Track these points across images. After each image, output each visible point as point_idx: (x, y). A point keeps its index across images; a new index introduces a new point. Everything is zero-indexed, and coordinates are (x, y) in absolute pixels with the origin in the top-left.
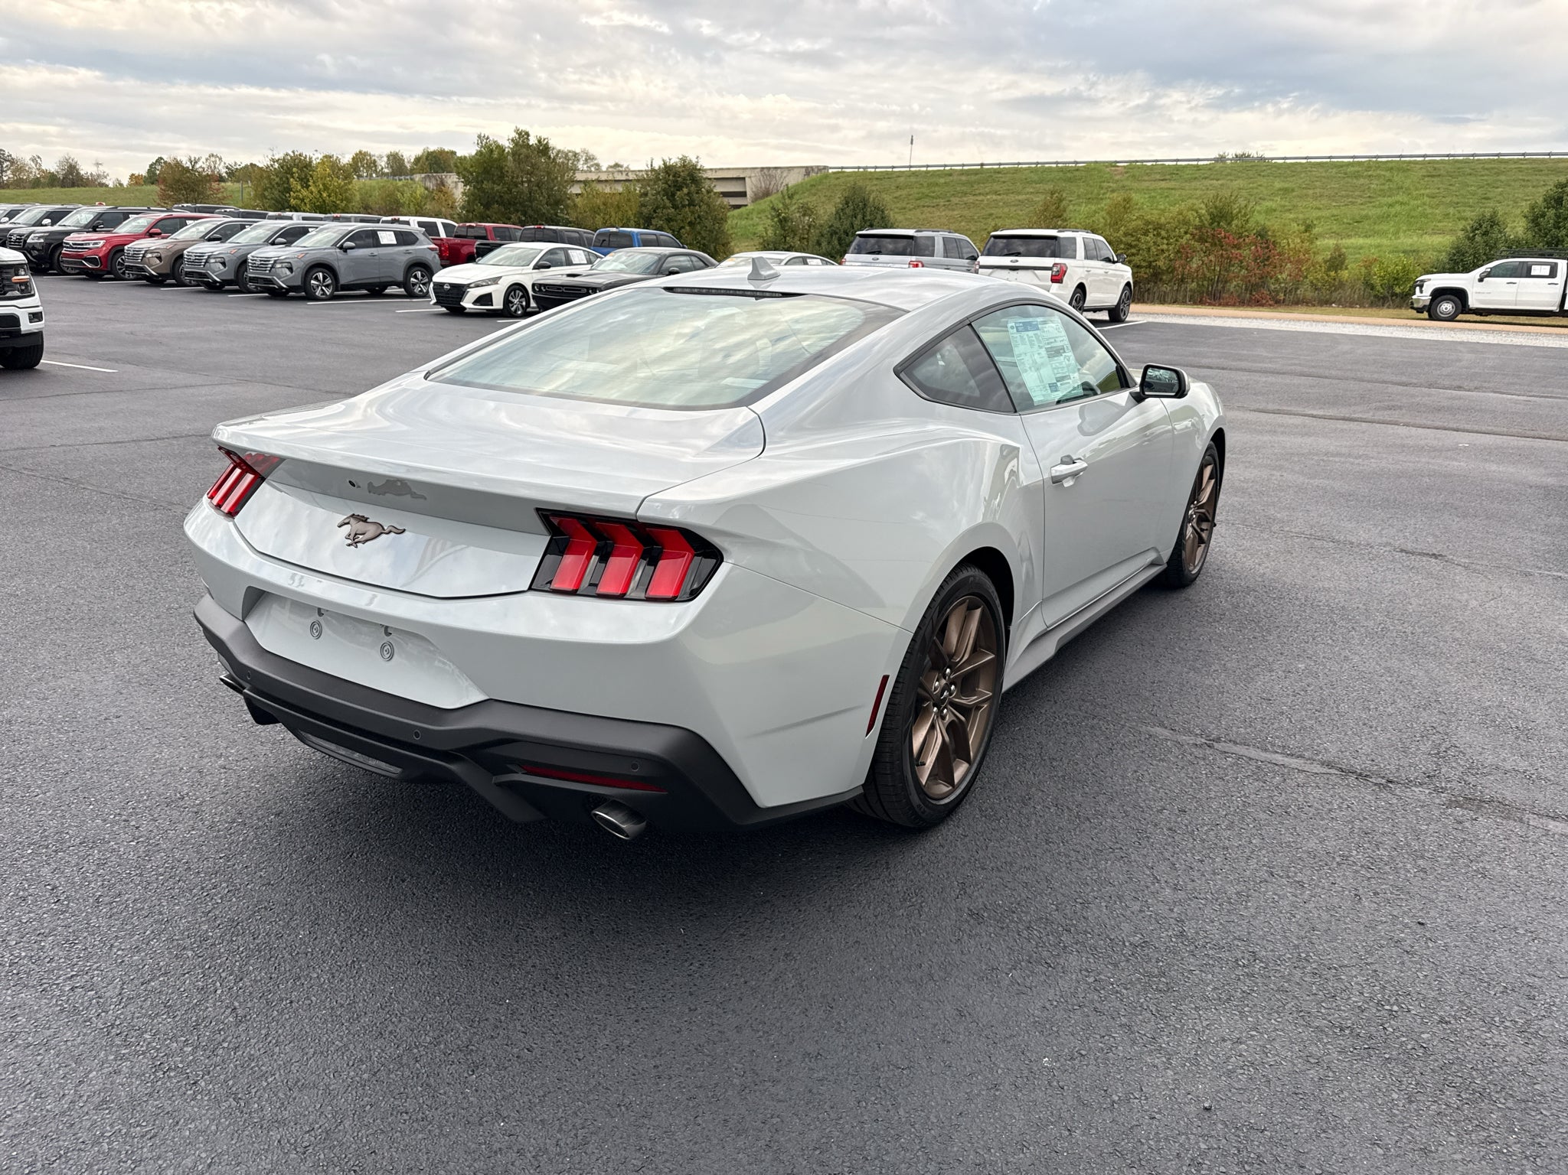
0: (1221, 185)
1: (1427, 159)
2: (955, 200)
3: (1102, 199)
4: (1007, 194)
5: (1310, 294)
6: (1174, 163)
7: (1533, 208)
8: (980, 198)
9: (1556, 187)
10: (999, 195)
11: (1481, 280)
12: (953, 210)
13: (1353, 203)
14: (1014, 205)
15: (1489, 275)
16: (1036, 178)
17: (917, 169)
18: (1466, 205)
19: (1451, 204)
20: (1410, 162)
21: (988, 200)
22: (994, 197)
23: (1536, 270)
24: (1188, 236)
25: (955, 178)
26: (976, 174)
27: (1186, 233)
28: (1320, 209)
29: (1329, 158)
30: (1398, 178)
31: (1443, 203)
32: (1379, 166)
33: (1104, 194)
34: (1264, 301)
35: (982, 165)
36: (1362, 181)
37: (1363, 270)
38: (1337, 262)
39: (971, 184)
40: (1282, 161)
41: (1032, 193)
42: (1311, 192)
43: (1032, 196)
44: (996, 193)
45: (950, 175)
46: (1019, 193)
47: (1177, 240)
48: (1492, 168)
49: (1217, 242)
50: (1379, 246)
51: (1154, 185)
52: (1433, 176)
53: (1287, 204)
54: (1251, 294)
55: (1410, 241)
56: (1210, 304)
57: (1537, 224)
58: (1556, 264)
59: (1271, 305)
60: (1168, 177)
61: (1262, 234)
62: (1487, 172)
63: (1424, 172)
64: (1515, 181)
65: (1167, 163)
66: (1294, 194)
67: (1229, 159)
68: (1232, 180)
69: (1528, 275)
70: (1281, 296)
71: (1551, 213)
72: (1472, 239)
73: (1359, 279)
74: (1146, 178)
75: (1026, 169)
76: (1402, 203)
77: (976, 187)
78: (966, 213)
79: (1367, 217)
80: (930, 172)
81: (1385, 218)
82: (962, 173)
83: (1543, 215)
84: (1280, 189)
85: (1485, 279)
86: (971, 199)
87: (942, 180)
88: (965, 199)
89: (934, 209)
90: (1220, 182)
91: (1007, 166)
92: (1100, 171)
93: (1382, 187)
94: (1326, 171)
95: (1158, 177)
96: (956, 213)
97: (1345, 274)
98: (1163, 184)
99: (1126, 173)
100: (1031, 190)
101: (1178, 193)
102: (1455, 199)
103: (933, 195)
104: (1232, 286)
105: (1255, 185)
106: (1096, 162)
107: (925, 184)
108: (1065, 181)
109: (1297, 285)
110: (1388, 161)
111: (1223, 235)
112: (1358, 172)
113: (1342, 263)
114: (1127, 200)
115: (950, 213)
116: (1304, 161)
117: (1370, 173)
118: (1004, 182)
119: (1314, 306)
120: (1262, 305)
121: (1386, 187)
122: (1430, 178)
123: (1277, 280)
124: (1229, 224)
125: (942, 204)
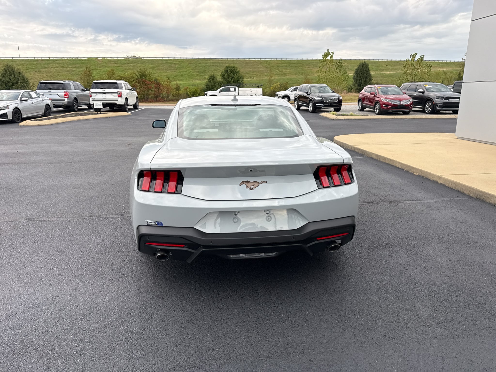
0: (134, 65)
1: (188, 59)
2: (42, 70)
3: (97, 70)
4: (62, 68)
5: (173, 98)
6: (117, 58)
7: (222, 73)
8: (52, 69)
9: (226, 67)
10: (59, 68)
11: (220, 93)
12: (43, 73)
13: (173, 71)
14: (66, 72)
15: (221, 91)
16: (71, 63)
17: (23, 59)
18: (201, 72)
19: (197, 72)
20: (183, 60)
21: (55, 70)
22: (58, 69)
23: (231, 89)
24: (134, 81)
25: (40, 62)
26: (48, 61)
27: (134, 80)
28: (164, 73)
29: (162, 58)
30: (182, 64)
31: (195, 71)
32: (176, 61)
33: (97, 68)
34: (161, 101)
35: (49, 58)
36: (173, 65)
37: (185, 91)
38: (178, 89)
39: (48, 64)
40: (149, 59)
41: (71, 68)
42: (160, 68)
43: (72, 69)
44: (58, 67)
45: (38, 61)
46: (67, 68)
47: (131, 83)
48: (204, 62)
49: (144, 83)
50: (185, 84)
51: (113, 65)
52: (191, 64)
53: (155, 71)
54: (157, 98)
55: (192, 82)
56: (146, 102)
57: (224, 77)
58: (235, 88)
59: (163, 102)
60: (116, 63)
61: (156, 80)
62: (203, 63)
63: (188, 63)
64: (210, 65)
65: (115, 58)
66: (156, 68)
67: (130, 58)
68: (136, 64)
69: (230, 91)
70: (165, 99)
71: (226, 74)
72: (210, 81)
73: (185, 93)
74: (110, 63)
75: (66, 59)
76: (185, 71)
77: (49, 65)
78: (48, 74)
79: (177, 75)
80: (29, 60)
81: (182, 75)
82: (42, 60)
83: (225, 75)
84: (151, 67)
85: (221, 92)
86: (49, 69)
87: (35, 63)
88: (46, 69)
89: (35, 73)
90: (133, 65)
91: (59, 58)
92: (93, 61)
93: (179, 67)
94: (163, 62)
95: (113, 63)
96: (44, 74)
97: (181, 92)
98: (116, 65)
99: (102, 61)
100: (71, 67)
101: (121, 68)
102: (198, 70)
103: (33, 68)
104: (150, 97)
105: (144, 66)
106: (91, 58)
107: (28, 64)
108: (82, 64)
109: (168, 95)
110: (178, 59)
111: (145, 81)
112: (171, 62)
113: (179, 89)
114: (113, 70)
115: (42, 74)
116: (155, 59)
117: (174, 63)
118: (60, 64)
119: (175, 101)
120: (161, 102)
121: (180, 67)
122: (190, 65)
123: (163, 94)
124: (146, 78)
125: (38, 71)
